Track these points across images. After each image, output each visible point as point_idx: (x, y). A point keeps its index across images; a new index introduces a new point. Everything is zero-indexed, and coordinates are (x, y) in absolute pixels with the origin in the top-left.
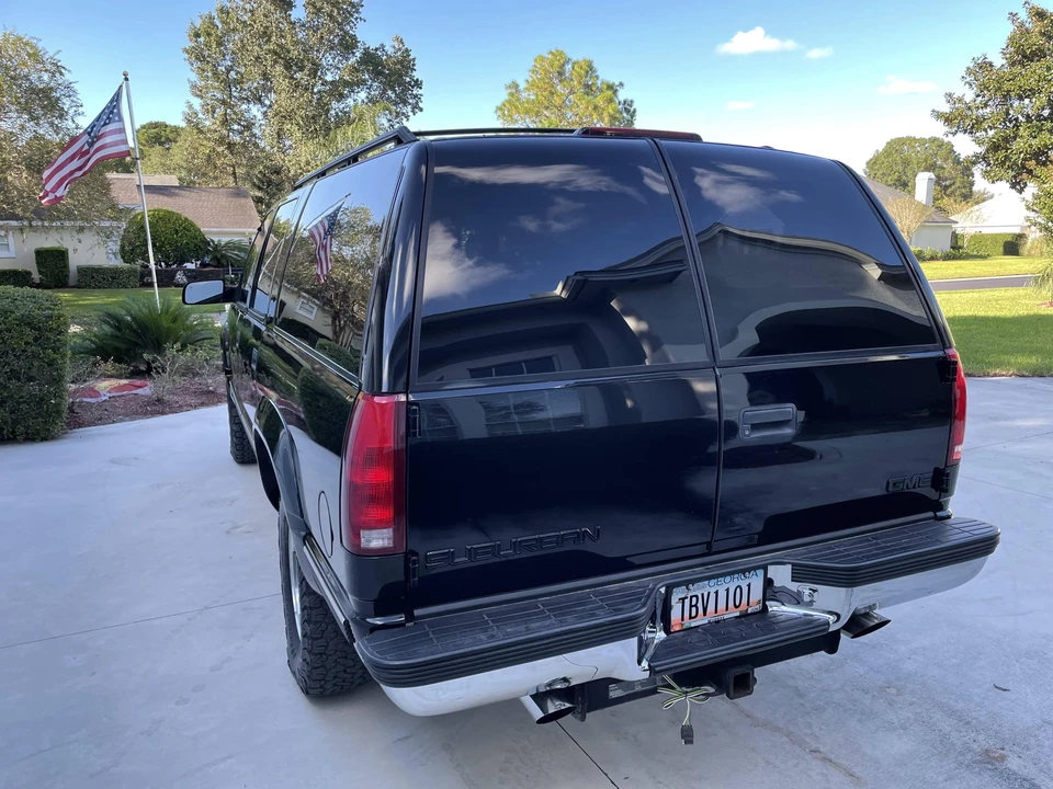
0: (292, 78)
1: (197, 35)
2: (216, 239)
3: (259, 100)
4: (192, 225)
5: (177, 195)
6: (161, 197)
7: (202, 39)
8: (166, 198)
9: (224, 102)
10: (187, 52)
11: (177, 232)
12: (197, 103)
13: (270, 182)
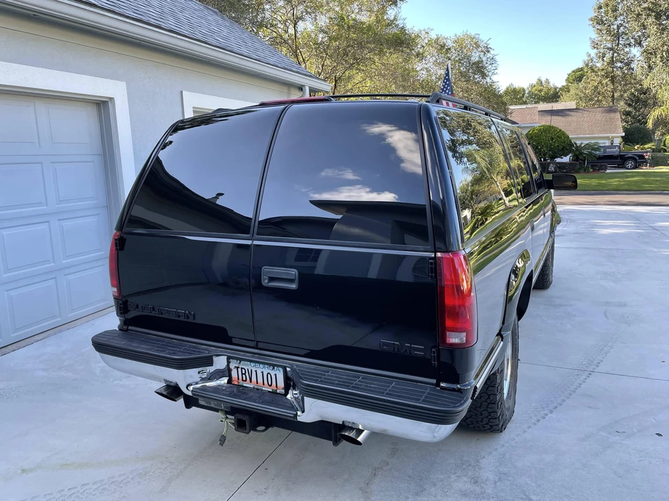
0: (660, 24)
1: (600, 8)
2: (578, 143)
3: (640, 44)
4: (564, 134)
5: (568, 115)
6: (557, 117)
7: (603, 10)
8: (560, 118)
9: (611, 49)
10: (592, 20)
11: (552, 139)
12: (593, 52)
13: (638, 100)
